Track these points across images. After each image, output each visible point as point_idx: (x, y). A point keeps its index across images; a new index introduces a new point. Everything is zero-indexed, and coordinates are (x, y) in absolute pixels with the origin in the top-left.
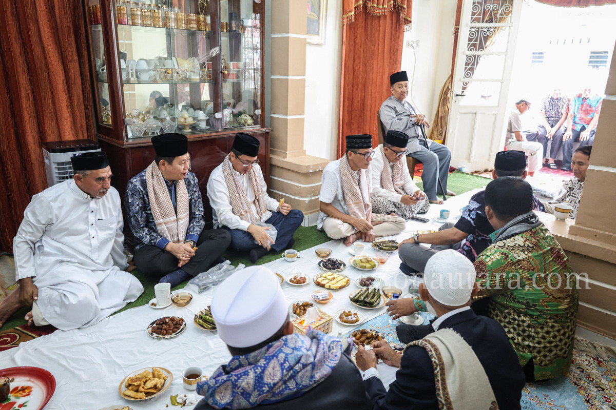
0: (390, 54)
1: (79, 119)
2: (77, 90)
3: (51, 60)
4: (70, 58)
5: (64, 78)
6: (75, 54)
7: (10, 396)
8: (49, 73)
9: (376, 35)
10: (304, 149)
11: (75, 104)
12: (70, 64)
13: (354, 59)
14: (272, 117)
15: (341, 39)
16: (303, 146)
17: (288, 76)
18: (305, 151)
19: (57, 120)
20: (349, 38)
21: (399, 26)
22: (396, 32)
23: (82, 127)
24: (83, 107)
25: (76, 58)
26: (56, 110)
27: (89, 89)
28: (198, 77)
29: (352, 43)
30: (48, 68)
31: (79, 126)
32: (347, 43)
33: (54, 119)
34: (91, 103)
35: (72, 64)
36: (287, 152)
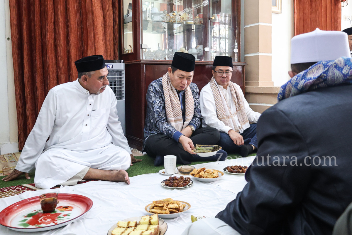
0: (331, 24)
1: (109, 50)
2: (110, 30)
3: (95, 8)
4: (108, 8)
5: (103, 20)
6: (111, 5)
7: (56, 210)
8: (93, 17)
9: (320, 9)
10: (272, 81)
11: (108, 40)
12: (107, 12)
13: (304, 26)
14: (245, 57)
15: (293, 10)
16: (271, 78)
17: (259, 22)
18: (273, 82)
19: (95, 48)
20: (299, 10)
21: (337, 3)
22: (335, 8)
23: (111, 56)
24: (112, 42)
25: (111, 8)
26: (95, 42)
27: (117, 30)
28: (193, 22)
29: (301, 13)
30: (93, 14)
31: (109, 54)
32: (298, 14)
33: (93, 47)
34: (118, 40)
35: (109, 12)
36: (259, 82)
